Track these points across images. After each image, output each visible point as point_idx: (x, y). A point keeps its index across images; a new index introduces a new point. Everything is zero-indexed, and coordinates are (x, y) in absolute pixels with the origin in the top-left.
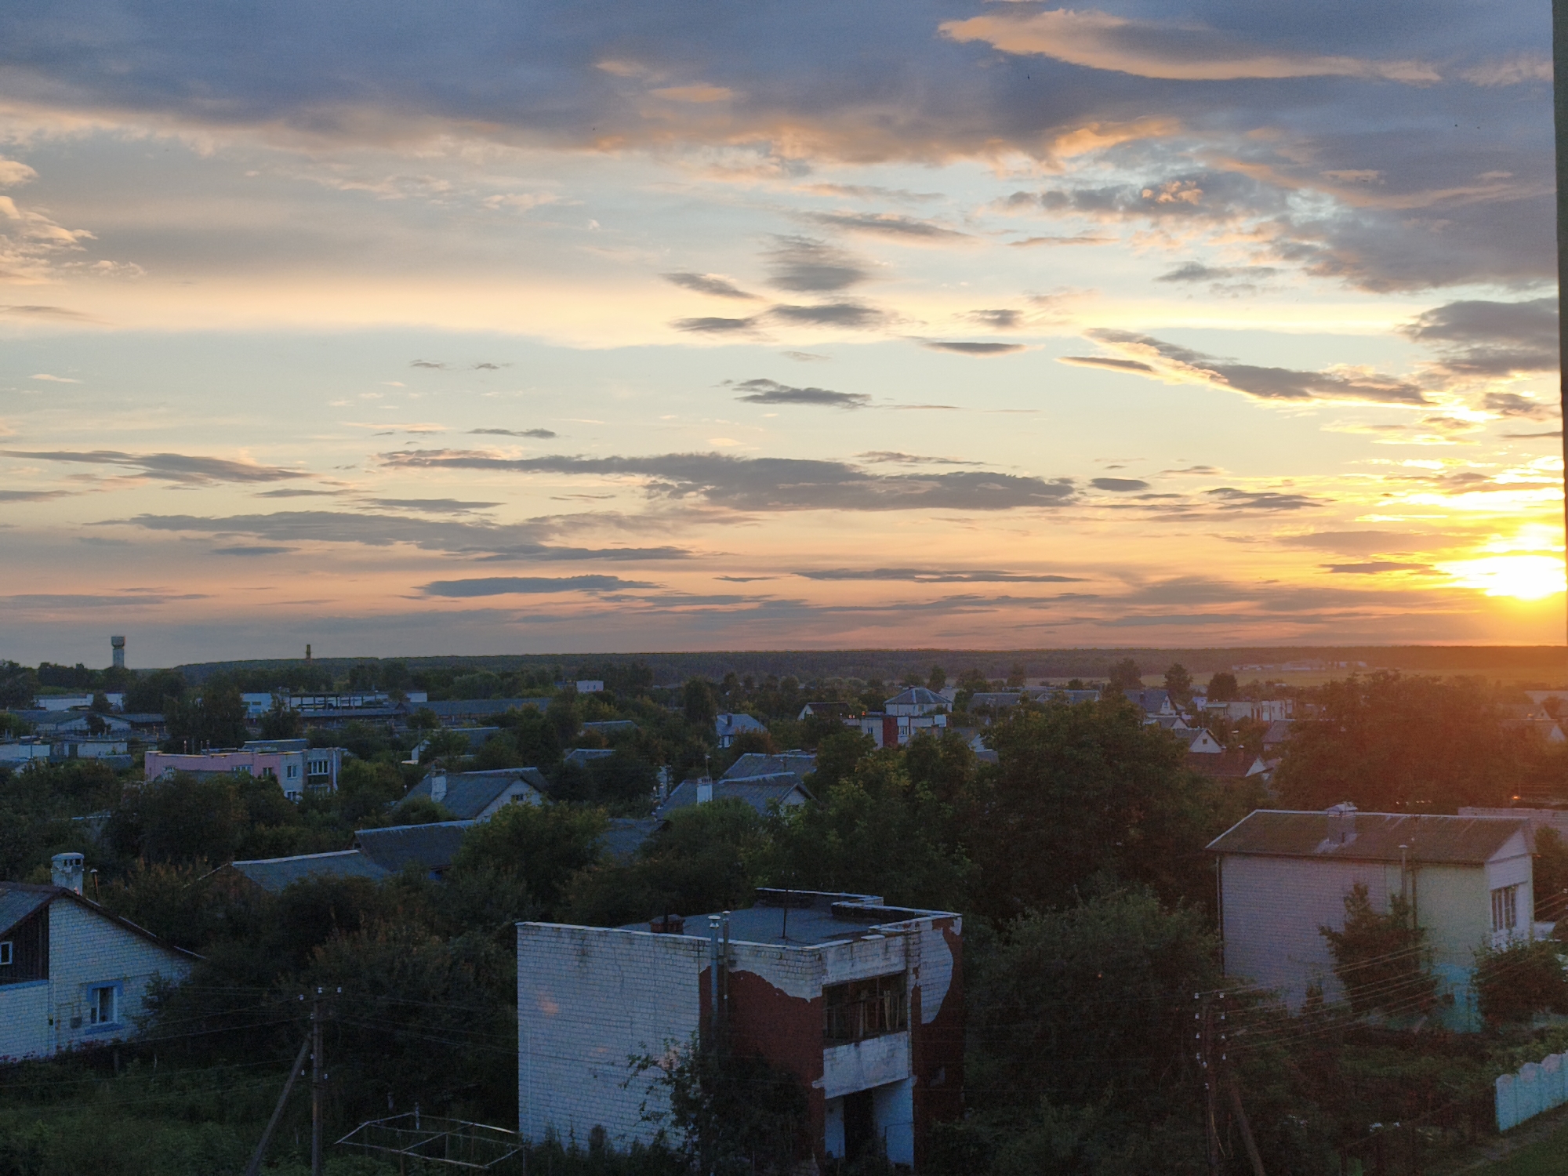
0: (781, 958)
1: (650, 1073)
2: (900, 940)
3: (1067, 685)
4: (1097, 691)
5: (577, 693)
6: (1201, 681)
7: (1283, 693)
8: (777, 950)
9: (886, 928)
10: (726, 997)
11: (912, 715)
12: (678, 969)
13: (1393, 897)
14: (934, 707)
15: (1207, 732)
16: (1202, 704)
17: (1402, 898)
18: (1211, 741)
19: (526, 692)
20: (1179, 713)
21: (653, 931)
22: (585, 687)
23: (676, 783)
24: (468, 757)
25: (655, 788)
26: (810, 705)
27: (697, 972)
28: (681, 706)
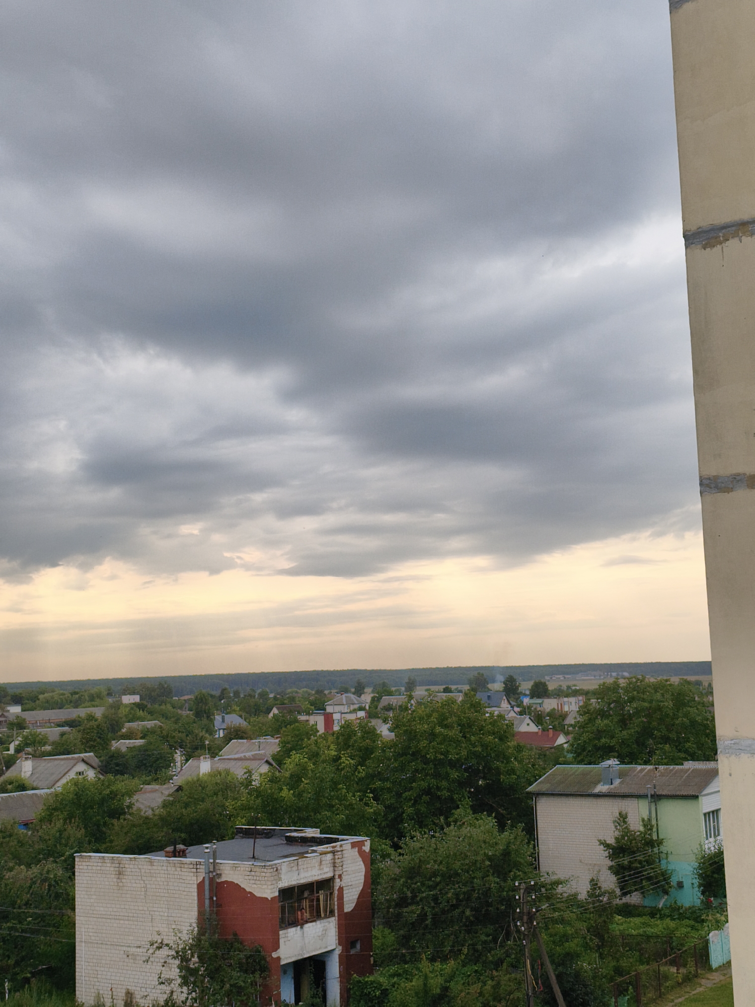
0: (251, 871)
1: (165, 952)
2: (330, 856)
3: (442, 690)
4: (461, 694)
5: (122, 704)
6: (525, 686)
7: (576, 693)
8: (248, 866)
9: (321, 848)
10: (215, 899)
11: (343, 712)
12: (183, 881)
13: (643, 820)
14: (356, 706)
15: (530, 718)
16: (526, 701)
17: (649, 820)
18: (532, 724)
19: (89, 704)
20: (512, 707)
21: (166, 856)
22: (128, 699)
23: (187, 760)
24: (48, 748)
25: (172, 765)
26: (276, 707)
27: (195, 882)
28: (191, 711)
